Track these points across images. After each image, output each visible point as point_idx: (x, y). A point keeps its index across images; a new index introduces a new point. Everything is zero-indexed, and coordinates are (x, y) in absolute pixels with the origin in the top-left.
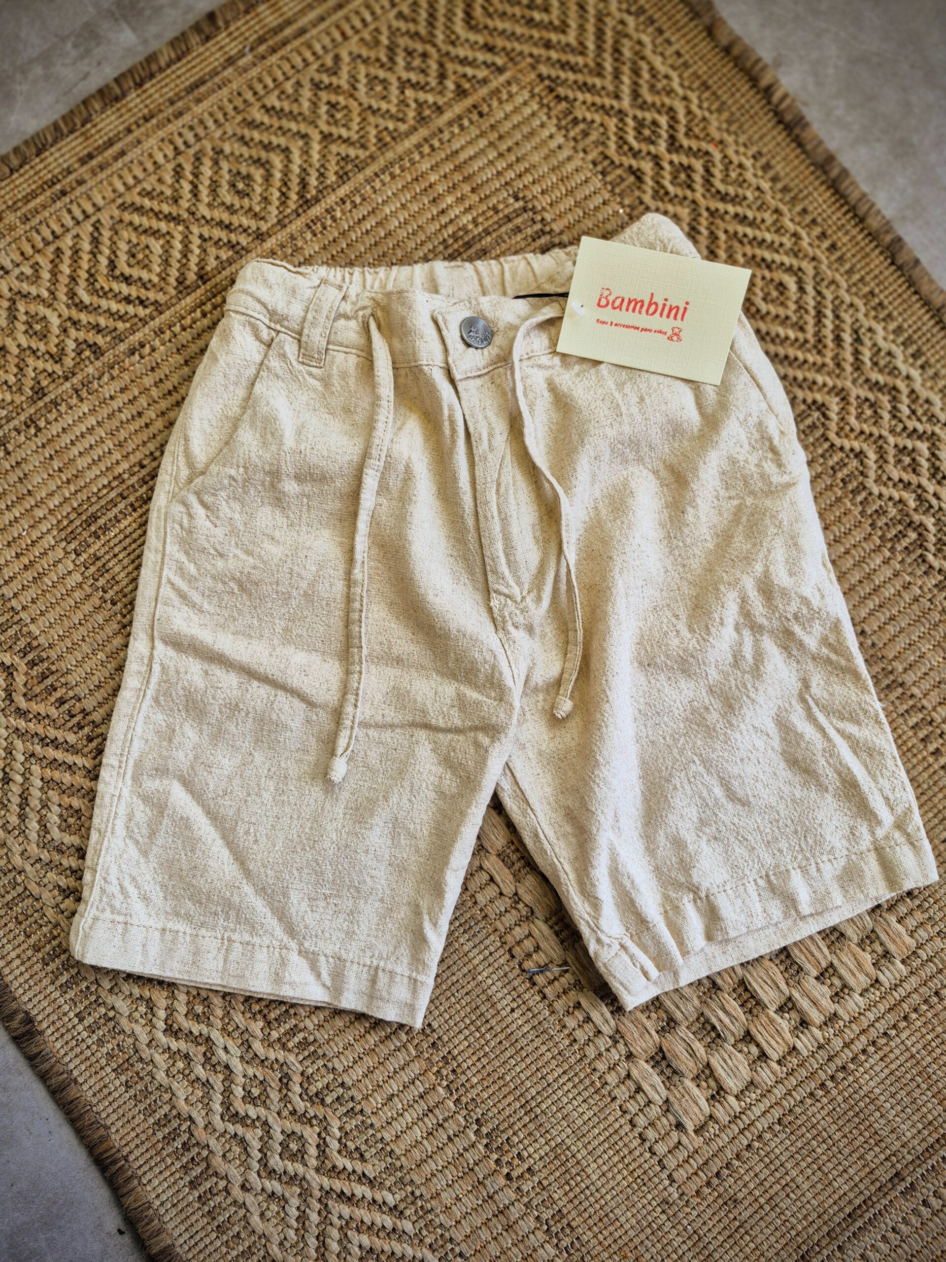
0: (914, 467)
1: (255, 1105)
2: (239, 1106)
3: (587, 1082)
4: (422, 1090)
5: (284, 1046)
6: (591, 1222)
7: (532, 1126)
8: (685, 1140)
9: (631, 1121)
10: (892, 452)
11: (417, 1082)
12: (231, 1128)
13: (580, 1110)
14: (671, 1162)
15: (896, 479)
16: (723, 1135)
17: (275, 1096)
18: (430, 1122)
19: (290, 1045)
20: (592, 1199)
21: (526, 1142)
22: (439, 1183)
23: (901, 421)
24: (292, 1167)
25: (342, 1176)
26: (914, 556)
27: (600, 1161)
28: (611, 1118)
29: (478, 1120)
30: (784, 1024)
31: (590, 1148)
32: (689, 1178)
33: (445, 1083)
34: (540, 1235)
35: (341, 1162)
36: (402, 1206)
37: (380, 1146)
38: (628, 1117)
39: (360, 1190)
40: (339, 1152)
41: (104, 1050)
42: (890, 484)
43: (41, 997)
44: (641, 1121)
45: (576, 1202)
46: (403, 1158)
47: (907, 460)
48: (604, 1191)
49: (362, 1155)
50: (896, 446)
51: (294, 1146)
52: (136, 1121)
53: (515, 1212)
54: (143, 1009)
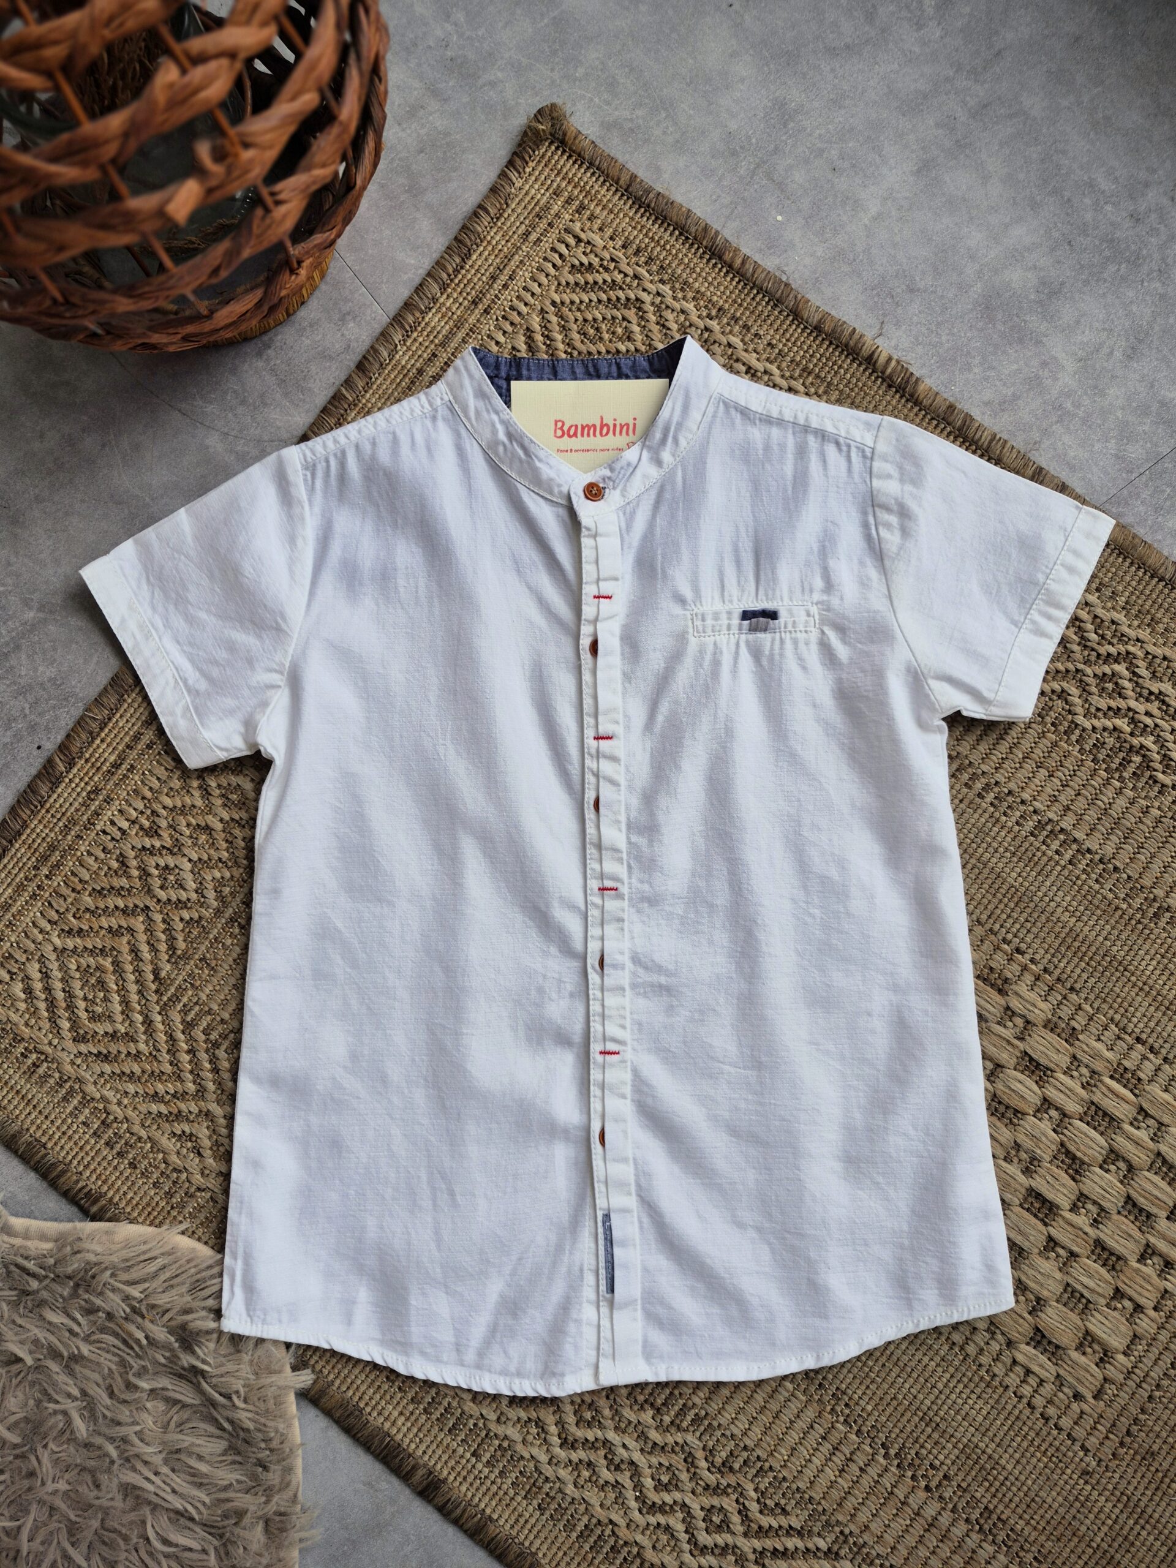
0: (1119, 692)
1: (668, 1491)
2: (654, 1497)
3: (976, 1379)
4: (821, 1431)
5: (679, 1428)
6: (1020, 1511)
7: (936, 1435)
8: (1085, 1407)
9: (1029, 1404)
10: (1091, 680)
11: (816, 1426)
12: (653, 1520)
13: (977, 1407)
14: (1079, 1433)
15: (1105, 709)
16: (1122, 1394)
17: (684, 1476)
18: (838, 1460)
19: (685, 1424)
20: (1014, 1489)
21: (935, 1451)
22: (863, 1517)
23: (1093, 649)
24: (720, 1539)
25: (771, 1534)
26: (1143, 780)
27: (1011, 1450)
28: (1009, 1407)
29: (883, 1445)
30: (1149, 1270)
31: (997, 1440)
32: (1102, 1444)
33: (842, 1419)
34: (975, 1536)
35: (766, 1521)
36: (835, 1548)
37: (798, 1496)
38: (1025, 1401)
39: (791, 1543)
40: (761, 1512)
41: (509, 1481)
42: (1100, 714)
43: (434, 1446)
44: (1038, 1401)
45: (1000, 1495)
46: (823, 1502)
47: (1110, 686)
48: (1022, 1478)
49: (783, 1510)
50: (1095, 675)
51: (716, 1519)
52: (560, 1540)
53: (945, 1519)
54: (534, 1430)
